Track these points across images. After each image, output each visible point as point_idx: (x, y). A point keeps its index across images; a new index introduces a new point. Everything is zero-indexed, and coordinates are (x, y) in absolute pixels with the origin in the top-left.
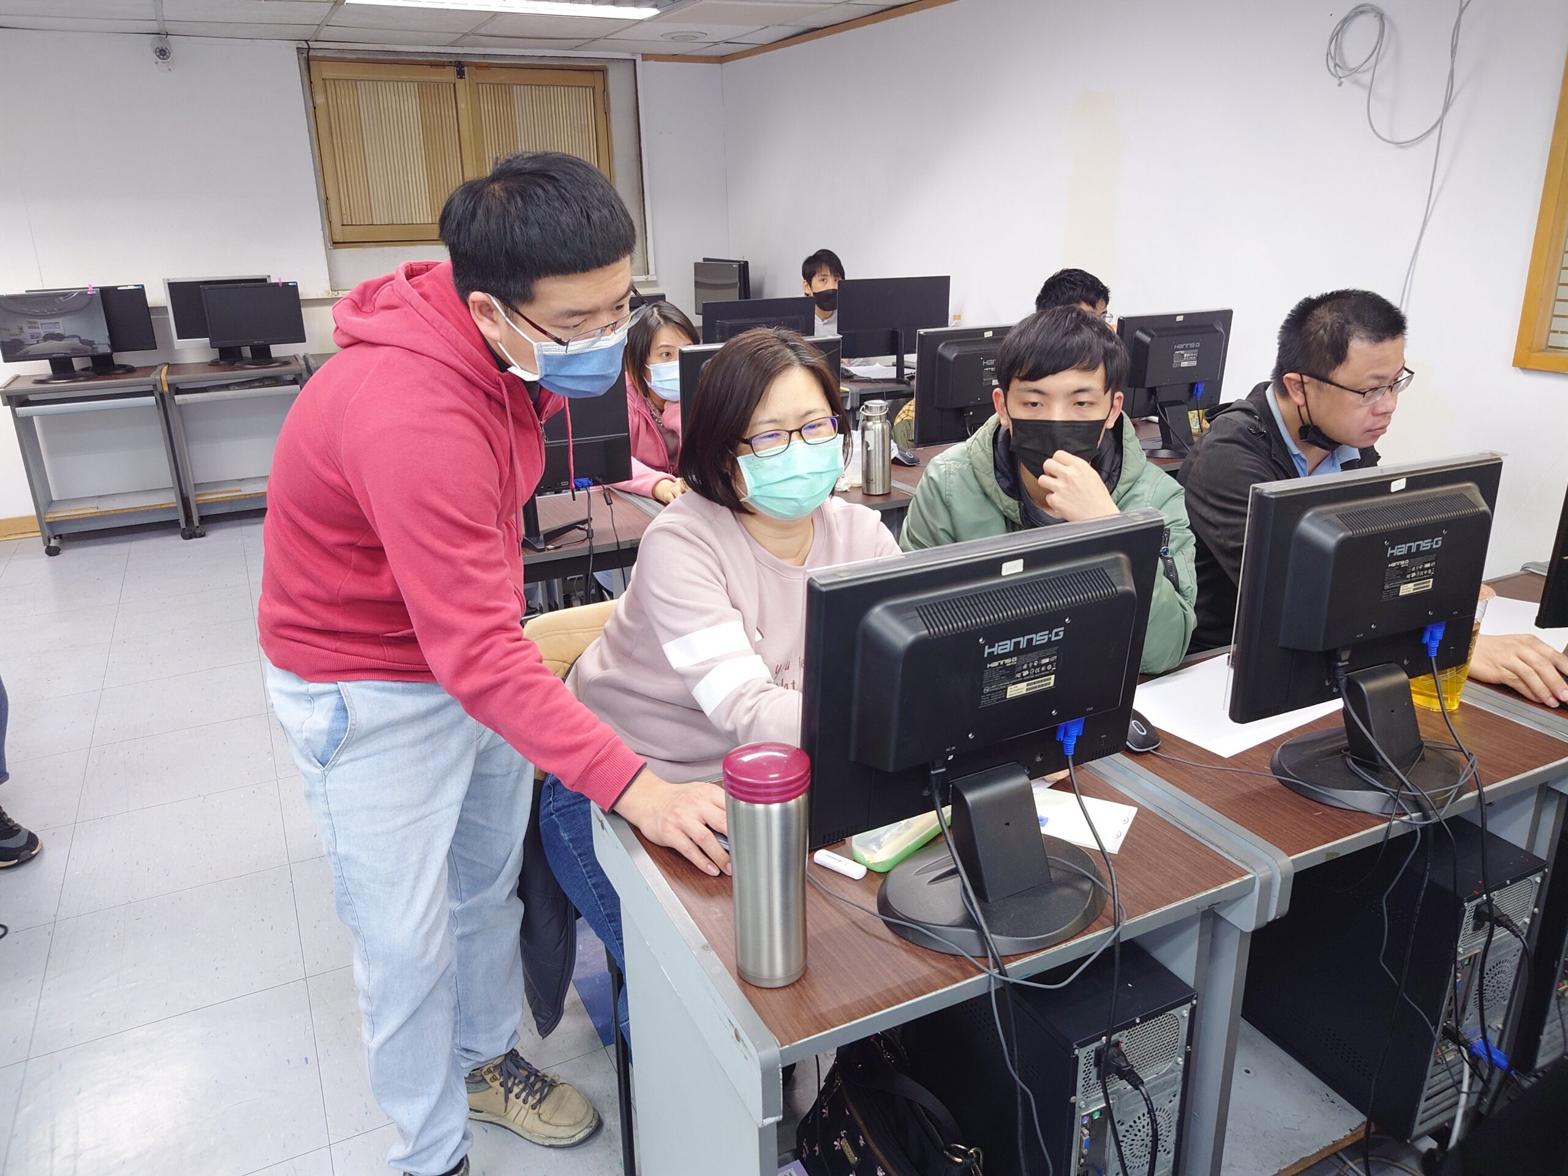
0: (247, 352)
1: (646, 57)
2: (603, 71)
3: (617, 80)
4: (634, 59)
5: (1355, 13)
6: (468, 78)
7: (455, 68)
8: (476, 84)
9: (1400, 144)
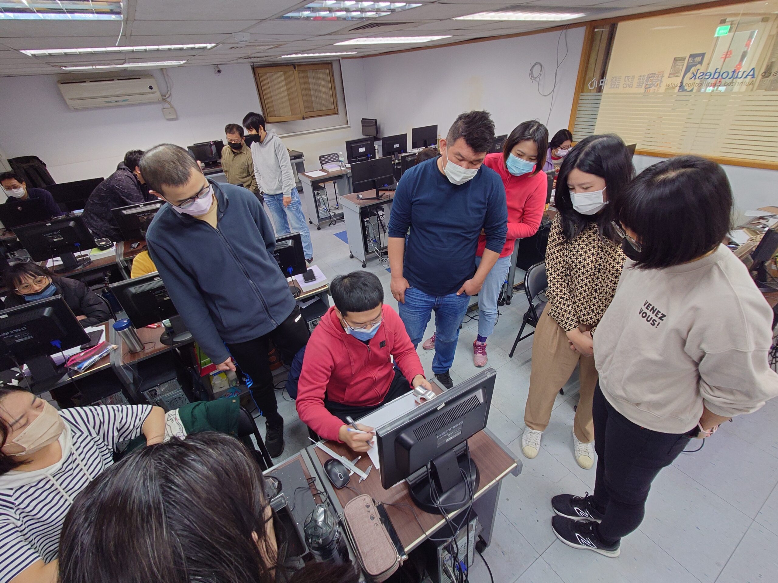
2: (331, 63)
4: (339, 60)
5: (536, 64)
6: (296, 70)
7: (293, 66)
8: (298, 71)
9: (545, 96)
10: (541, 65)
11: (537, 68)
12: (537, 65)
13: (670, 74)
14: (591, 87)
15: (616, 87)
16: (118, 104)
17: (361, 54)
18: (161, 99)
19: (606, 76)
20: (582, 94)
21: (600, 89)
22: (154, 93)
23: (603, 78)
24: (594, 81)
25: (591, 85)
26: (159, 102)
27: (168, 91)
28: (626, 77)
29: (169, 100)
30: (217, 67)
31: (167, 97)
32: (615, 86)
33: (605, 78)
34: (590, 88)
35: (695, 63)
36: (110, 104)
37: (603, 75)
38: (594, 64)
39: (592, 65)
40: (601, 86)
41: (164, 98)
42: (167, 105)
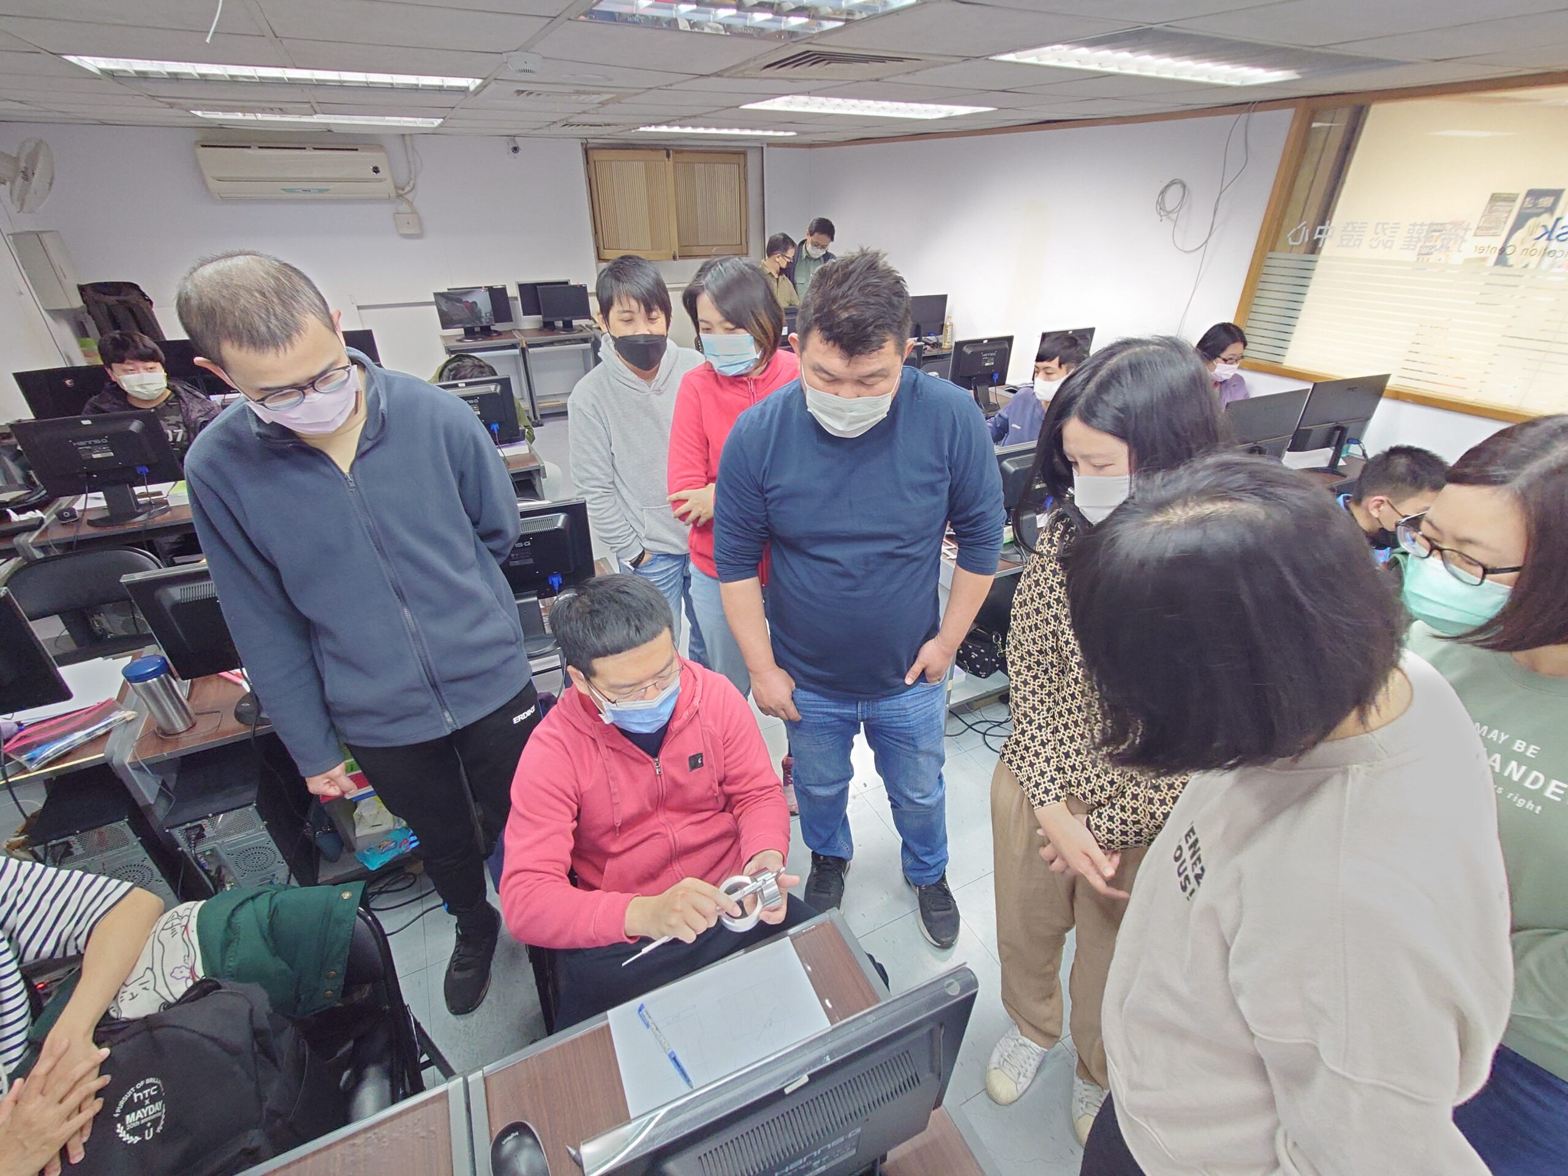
0: (559, 324)
1: (769, 145)
2: (744, 154)
3: (752, 159)
4: (762, 147)
5: (1172, 183)
6: (671, 159)
7: (665, 152)
8: (675, 163)
9: (1186, 252)
10: (1184, 186)
11: (1175, 192)
12: (1175, 186)
13: (1478, 228)
14: (1294, 241)
15: (1354, 246)
16: (307, 195)
17: (807, 139)
18: (393, 195)
19: (1330, 219)
20: (1270, 255)
21: (1314, 247)
22: (381, 180)
23: (1323, 224)
24: (1301, 229)
25: (1295, 237)
26: (388, 200)
27: (411, 179)
28: (1378, 224)
29: (409, 197)
30: (515, 142)
31: (406, 191)
32: (1351, 244)
33: (1328, 222)
34: (1291, 243)
35: (1539, 210)
36: (294, 195)
37: (1325, 214)
38: (1307, 190)
39: (1300, 194)
40: (1319, 239)
41: (401, 192)
42: (404, 207)
